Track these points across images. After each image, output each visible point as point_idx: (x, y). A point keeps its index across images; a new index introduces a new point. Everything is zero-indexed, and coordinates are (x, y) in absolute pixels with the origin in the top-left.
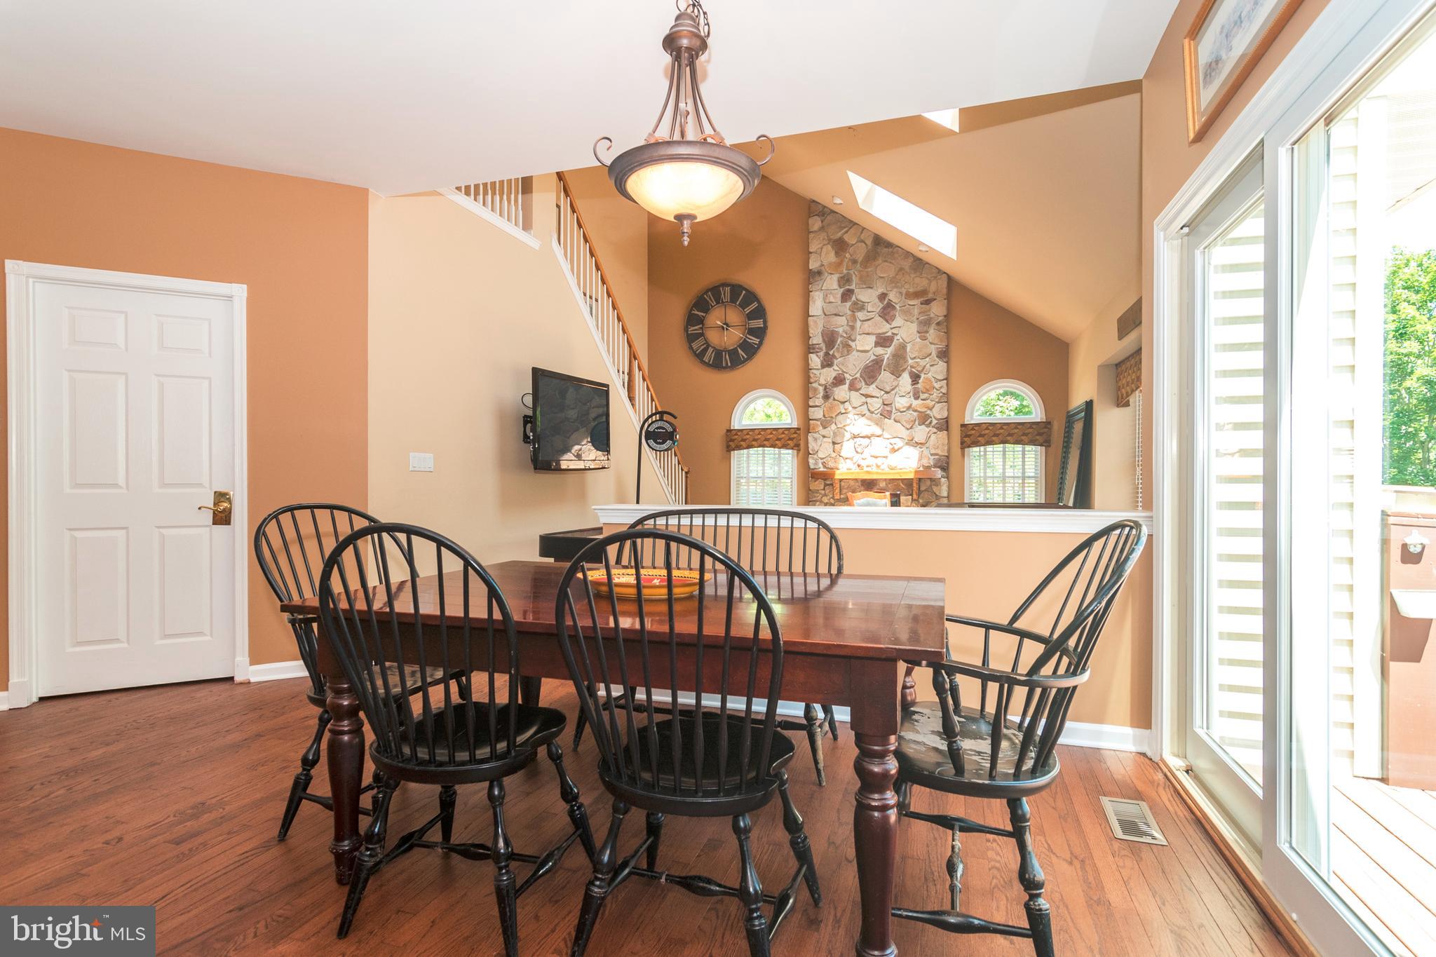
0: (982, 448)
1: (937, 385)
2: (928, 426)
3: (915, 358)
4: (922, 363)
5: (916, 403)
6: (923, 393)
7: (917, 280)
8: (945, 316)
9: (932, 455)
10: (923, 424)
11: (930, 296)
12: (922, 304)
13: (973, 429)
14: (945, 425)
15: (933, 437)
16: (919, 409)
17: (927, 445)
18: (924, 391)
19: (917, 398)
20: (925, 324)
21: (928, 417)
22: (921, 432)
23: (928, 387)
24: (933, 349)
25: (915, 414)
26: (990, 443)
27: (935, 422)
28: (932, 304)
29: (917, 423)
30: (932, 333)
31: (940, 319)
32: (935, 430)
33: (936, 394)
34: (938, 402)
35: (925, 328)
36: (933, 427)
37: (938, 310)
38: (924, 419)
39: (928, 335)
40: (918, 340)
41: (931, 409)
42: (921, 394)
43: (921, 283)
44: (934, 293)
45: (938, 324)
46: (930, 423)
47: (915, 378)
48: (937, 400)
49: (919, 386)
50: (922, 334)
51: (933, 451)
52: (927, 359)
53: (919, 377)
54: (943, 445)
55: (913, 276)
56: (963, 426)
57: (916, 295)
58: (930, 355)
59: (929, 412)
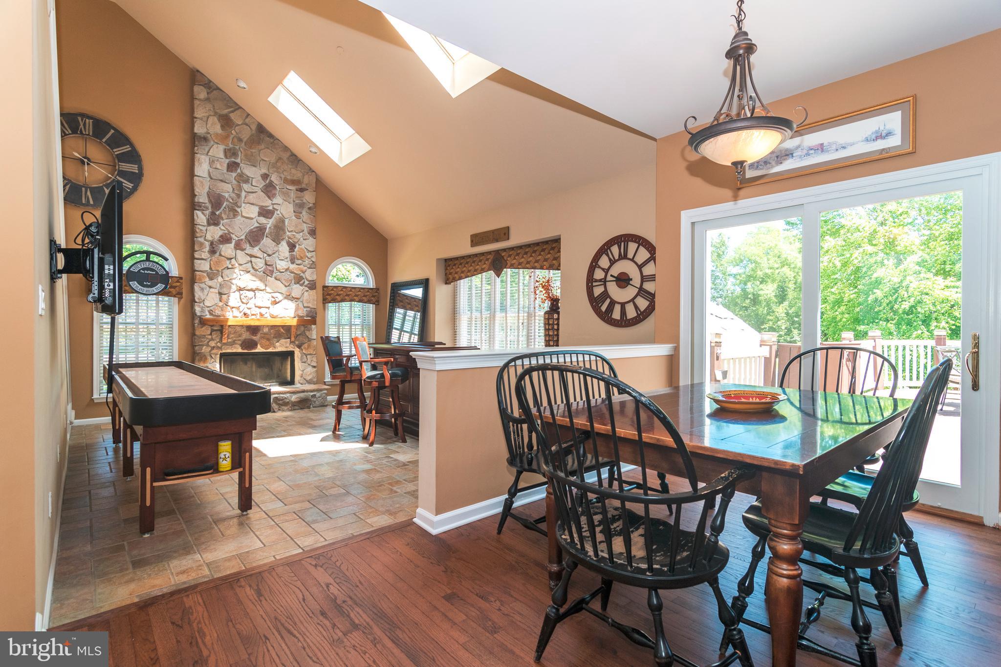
0: (337, 304)
1: (309, 255)
2: (302, 285)
3: (292, 231)
4: (298, 236)
5: (293, 267)
6: (298, 259)
7: (293, 171)
8: (314, 204)
9: (304, 307)
10: (298, 283)
11: (304, 186)
12: (297, 190)
13: (332, 290)
14: (312, 286)
15: (306, 294)
16: (295, 272)
17: (301, 300)
18: (299, 258)
19: (293, 263)
20: (299, 207)
21: (301, 278)
22: (297, 290)
23: (302, 256)
24: (305, 227)
25: (292, 275)
26: (343, 300)
27: (307, 283)
28: (305, 192)
29: (293, 282)
30: (305, 214)
31: (311, 205)
32: (307, 289)
33: (307, 262)
34: (309, 268)
35: (300, 210)
36: (306, 286)
37: (309, 198)
38: (299, 280)
39: (301, 215)
40: (294, 218)
41: (304, 272)
42: (296, 260)
43: (297, 174)
44: (307, 184)
45: (310, 208)
46: (304, 283)
47: (292, 247)
48: (309, 266)
49: (294, 253)
50: (297, 214)
51: (306, 305)
52: (301, 234)
53: (295, 246)
54: (313, 300)
55: (290, 166)
56: (324, 287)
57: (293, 182)
58: (303, 231)
59: (302, 274)
